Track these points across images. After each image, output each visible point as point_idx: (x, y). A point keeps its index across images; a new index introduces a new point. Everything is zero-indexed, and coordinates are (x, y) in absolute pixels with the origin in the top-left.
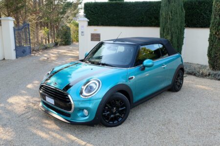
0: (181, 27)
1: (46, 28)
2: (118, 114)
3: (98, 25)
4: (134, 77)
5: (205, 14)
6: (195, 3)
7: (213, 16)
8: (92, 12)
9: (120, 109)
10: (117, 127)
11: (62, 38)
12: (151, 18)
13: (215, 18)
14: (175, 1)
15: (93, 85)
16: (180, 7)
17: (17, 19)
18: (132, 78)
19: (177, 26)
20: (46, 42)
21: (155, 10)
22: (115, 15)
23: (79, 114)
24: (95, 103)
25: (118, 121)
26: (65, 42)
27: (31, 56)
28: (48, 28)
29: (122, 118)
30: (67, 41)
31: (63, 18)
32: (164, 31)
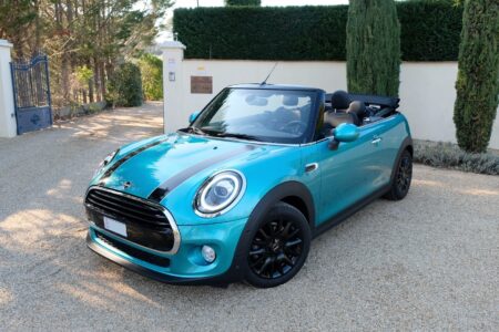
0: (394, 58)
1: (85, 67)
2: (282, 256)
3: (205, 57)
4: (317, 165)
5: (440, 32)
6: (418, 10)
7: (464, 34)
8: (192, 29)
9: (289, 244)
10: (279, 288)
11: (121, 90)
12: (322, 43)
13: (470, 37)
14: (379, 2)
15: (226, 185)
16: (390, 16)
17: (18, 46)
18: (313, 167)
19: (385, 57)
20: (85, 100)
21: (330, 24)
22: (243, 37)
23: (192, 259)
24: (233, 230)
25: (281, 272)
26: (129, 101)
27: (52, 130)
28: (89, 68)
29: (292, 266)
30: (134, 97)
31: (122, 46)
32: (356, 69)
